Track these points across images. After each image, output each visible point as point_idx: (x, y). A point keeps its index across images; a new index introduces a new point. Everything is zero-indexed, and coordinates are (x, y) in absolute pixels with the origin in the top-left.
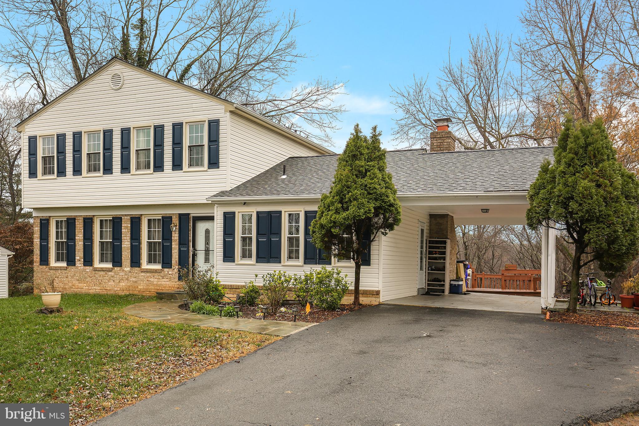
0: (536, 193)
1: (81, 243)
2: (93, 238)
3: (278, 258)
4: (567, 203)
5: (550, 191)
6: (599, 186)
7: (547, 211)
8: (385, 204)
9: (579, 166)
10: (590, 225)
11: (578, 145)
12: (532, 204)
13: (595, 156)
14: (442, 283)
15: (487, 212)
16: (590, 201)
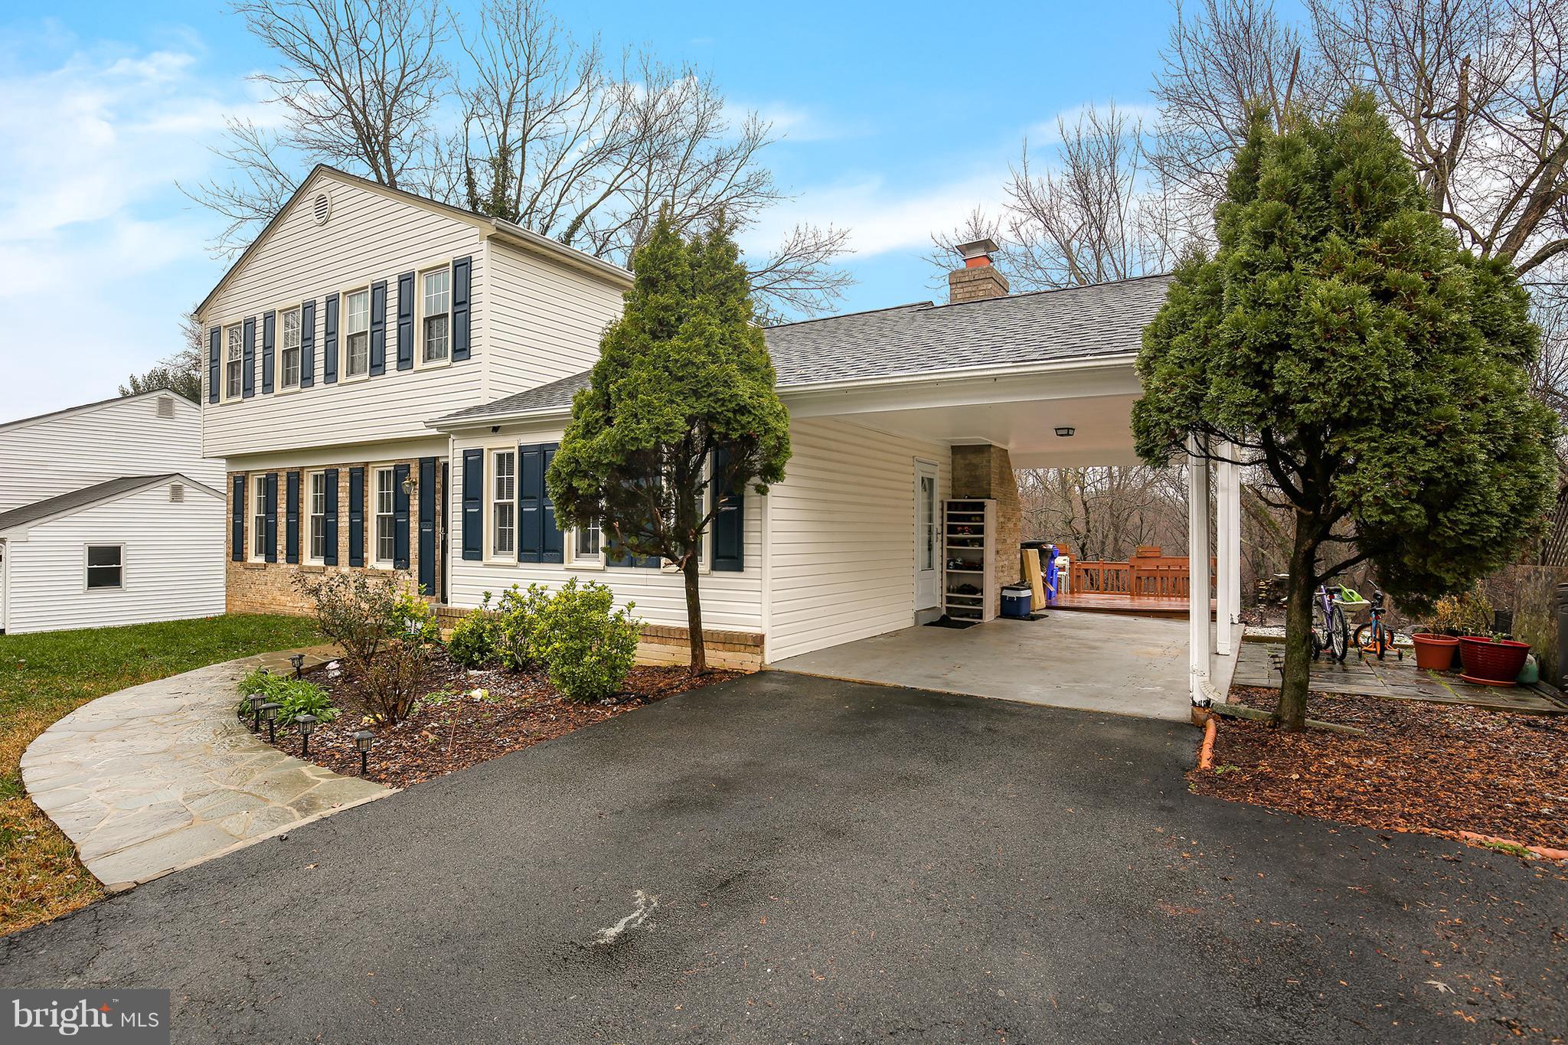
0: (1160, 351)
1: (284, 520)
2: (300, 509)
3: (557, 551)
4: (1266, 367)
5: (1202, 333)
6: (1384, 296)
7: (1196, 399)
8: (723, 405)
9: (1304, 238)
10: (1358, 441)
11: (1295, 170)
12: (1147, 387)
13: (1360, 199)
14: (978, 596)
15: (1068, 435)
16: (1354, 349)
